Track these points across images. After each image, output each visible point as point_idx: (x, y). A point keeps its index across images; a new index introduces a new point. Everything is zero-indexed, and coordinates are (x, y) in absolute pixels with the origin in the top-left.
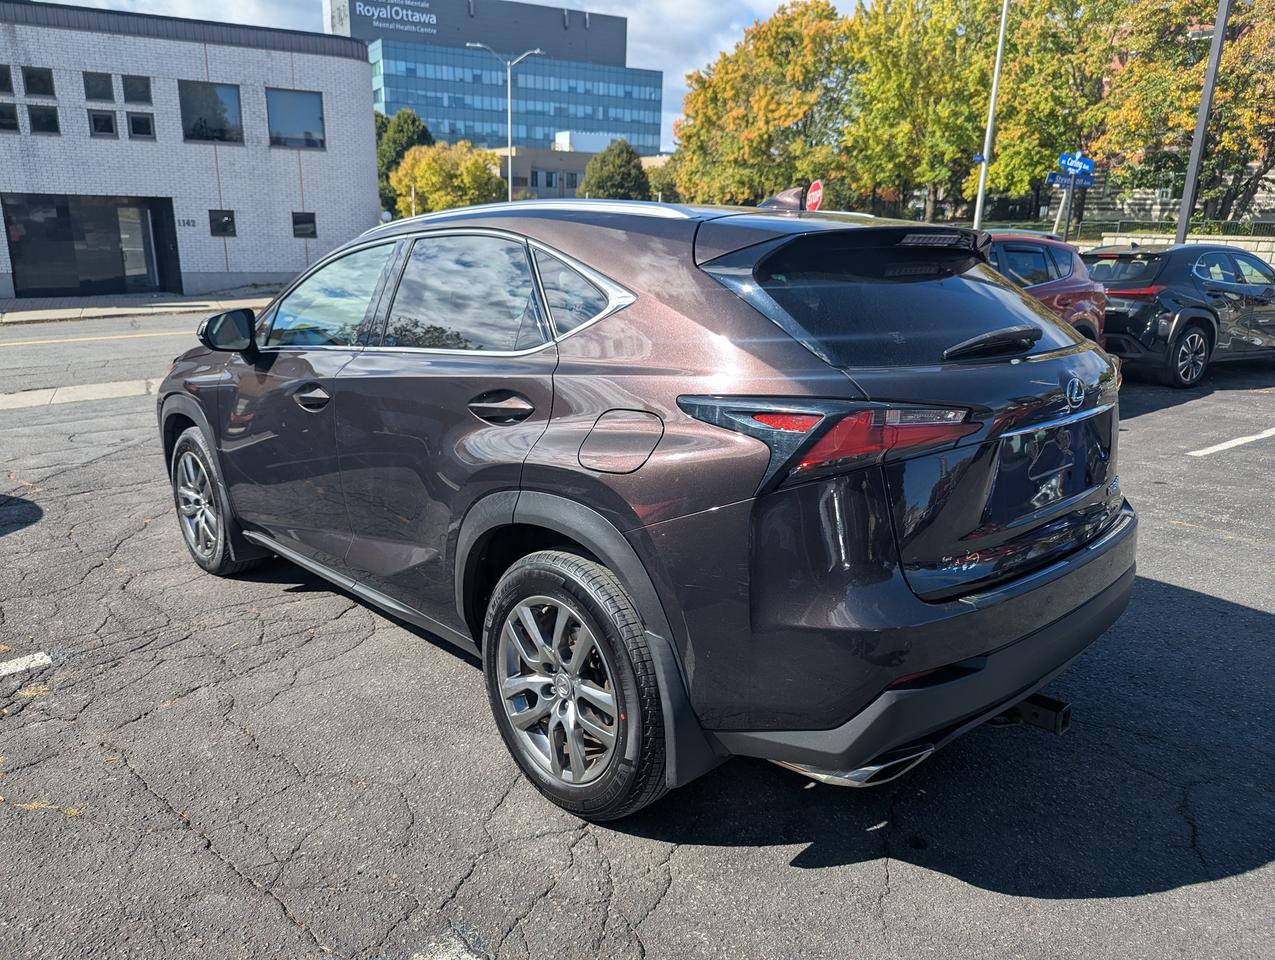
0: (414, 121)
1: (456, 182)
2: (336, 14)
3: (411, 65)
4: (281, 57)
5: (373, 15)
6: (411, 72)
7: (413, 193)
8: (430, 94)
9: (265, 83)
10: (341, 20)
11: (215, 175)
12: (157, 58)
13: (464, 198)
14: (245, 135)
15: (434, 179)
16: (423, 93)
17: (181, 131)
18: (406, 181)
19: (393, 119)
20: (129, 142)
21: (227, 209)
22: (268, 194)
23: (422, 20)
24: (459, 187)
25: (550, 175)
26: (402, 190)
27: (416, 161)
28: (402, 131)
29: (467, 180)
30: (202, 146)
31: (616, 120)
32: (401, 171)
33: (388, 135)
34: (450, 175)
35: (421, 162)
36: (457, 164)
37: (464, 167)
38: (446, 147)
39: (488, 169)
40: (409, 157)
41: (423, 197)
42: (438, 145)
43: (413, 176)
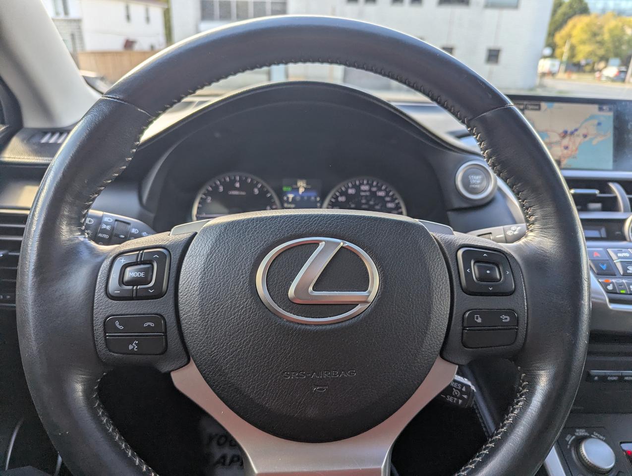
0: (581, 2)
11: (449, 26)
20: (408, 8)
28: (572, 8)
32: (563, 32)
33: (561, 11)
34: (595, 35)
35: (577, 27)
36: (601, 27)
37: (606, 30)
38: (597, 17)
39: (623, 30)
40: (570, 23)
41: (573, 48)
42: (593, 16)
43: (569, 36)
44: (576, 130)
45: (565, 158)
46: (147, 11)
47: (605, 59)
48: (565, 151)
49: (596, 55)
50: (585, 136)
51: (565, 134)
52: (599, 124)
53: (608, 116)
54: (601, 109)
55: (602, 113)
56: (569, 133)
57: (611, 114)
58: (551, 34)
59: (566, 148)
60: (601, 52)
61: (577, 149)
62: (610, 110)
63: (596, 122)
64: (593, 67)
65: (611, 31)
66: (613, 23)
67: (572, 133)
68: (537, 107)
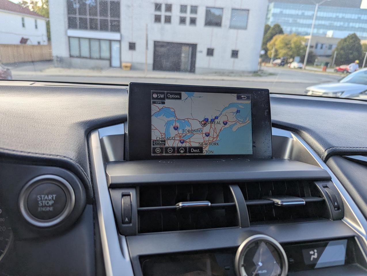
0: (279, 27)
1: (289, 46)
3: (281, 10)
7: (273, 49)
9: (232, 7)
11: (211, 37)
14: (222, 25)
15: (281, 45)
16: (284, 19)
17: (204, 23)
18: (272, 46)
19: (272, 27)
20: (189, 26)
21: (212, 48)
22: (225, 44)
24: (289, 48)
25: (322, 45)
26: (270, 49)
27: (276, 40)
29: (293, 45)
30: (209, 28)
31: (352, 27)
32: (271, 42)
33: (269, 32)
34: (287, 44)
35: (278, 40)
36: (290, 41)
37: (292, 42)
38: (287, 35)
39: (300, 43)
40: (274, 38)
41: (276, 51)
42: (285, 35)
43: (274, 44)
44: (216, 118)
45: (206, 144)
46: (36, 21)
47: (292, 57)
48: (207, 138)
49: (288, 55)
50: (225, 123)
51: (205, 122)
52: (238, 112)
53: (246, 104)
54: (239, 98)
55: (240, 101)
56: (210, 120)
57: (249, 102)
58: (265, 44)
59: (207, 135)
60: (290, 53)
61: (218, 136)
62: (248, 98)
63: (235, 110)
64: (287, 61)
65: (295, 43)
66: (295, 39)
67: (212, 121)
68: (178, 97)
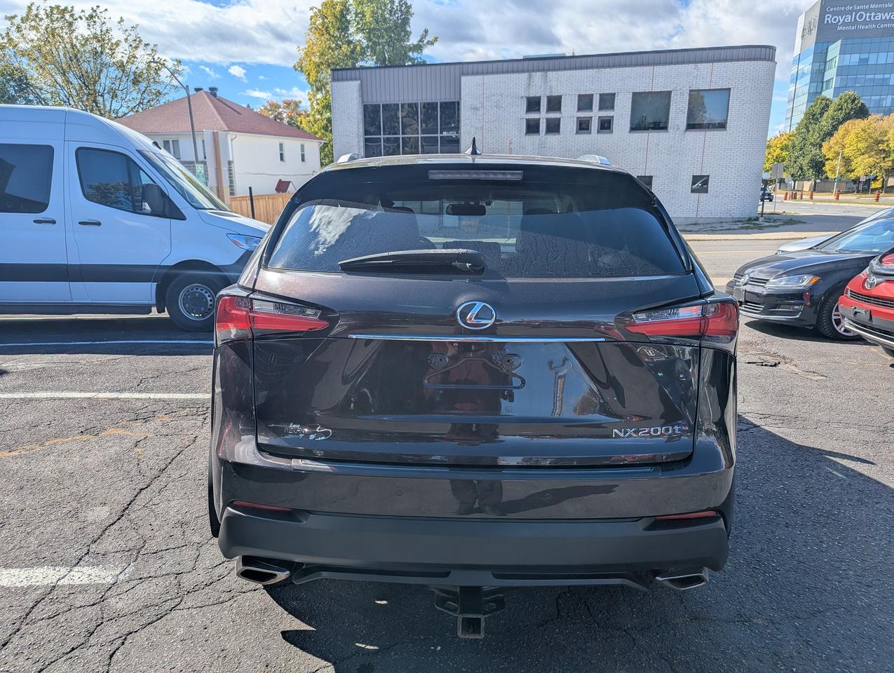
0: (853, 101)
2: (807, 27)
3: (865, 56)
4: (704, 68)
5: (839, 21)
6: (864, 62)
7: (840, 157)
8: (878, 76)
9: (690, 87)
10: (810, 30)
11: (645, 153)
12: (622, 80)
13: (886, 159)
14: (670, 124)
15: (860, 145)
16: (872, 76)
17: (629, 125)
18: (837, 148)
19: (837, 100)
20: (596, 135)
21: (649, 175)
22: (678, 164)
23: (884, 18)
24: (884, 150)
26: (830, 155)
28: (841, 109)
30: (640, 134)
32: (833, 140)
33: (828, 114)
34: (877, 142)
35: (851, 132)
36: (885, 132)
38: (878, 119)
40: (842, 129)
41: (848, 160)
42: (871, 117)
46: (302, 147)
